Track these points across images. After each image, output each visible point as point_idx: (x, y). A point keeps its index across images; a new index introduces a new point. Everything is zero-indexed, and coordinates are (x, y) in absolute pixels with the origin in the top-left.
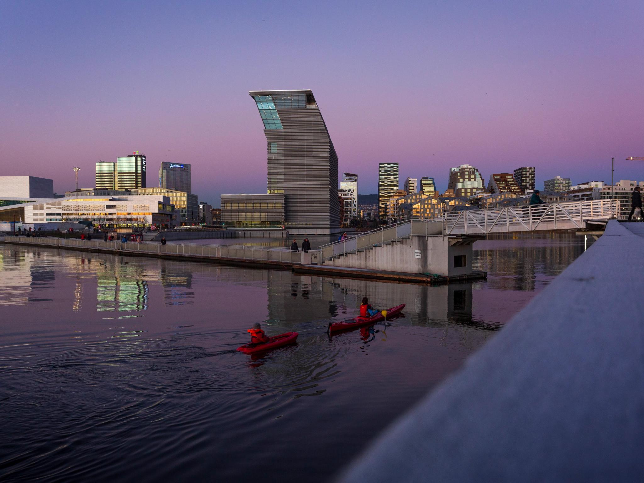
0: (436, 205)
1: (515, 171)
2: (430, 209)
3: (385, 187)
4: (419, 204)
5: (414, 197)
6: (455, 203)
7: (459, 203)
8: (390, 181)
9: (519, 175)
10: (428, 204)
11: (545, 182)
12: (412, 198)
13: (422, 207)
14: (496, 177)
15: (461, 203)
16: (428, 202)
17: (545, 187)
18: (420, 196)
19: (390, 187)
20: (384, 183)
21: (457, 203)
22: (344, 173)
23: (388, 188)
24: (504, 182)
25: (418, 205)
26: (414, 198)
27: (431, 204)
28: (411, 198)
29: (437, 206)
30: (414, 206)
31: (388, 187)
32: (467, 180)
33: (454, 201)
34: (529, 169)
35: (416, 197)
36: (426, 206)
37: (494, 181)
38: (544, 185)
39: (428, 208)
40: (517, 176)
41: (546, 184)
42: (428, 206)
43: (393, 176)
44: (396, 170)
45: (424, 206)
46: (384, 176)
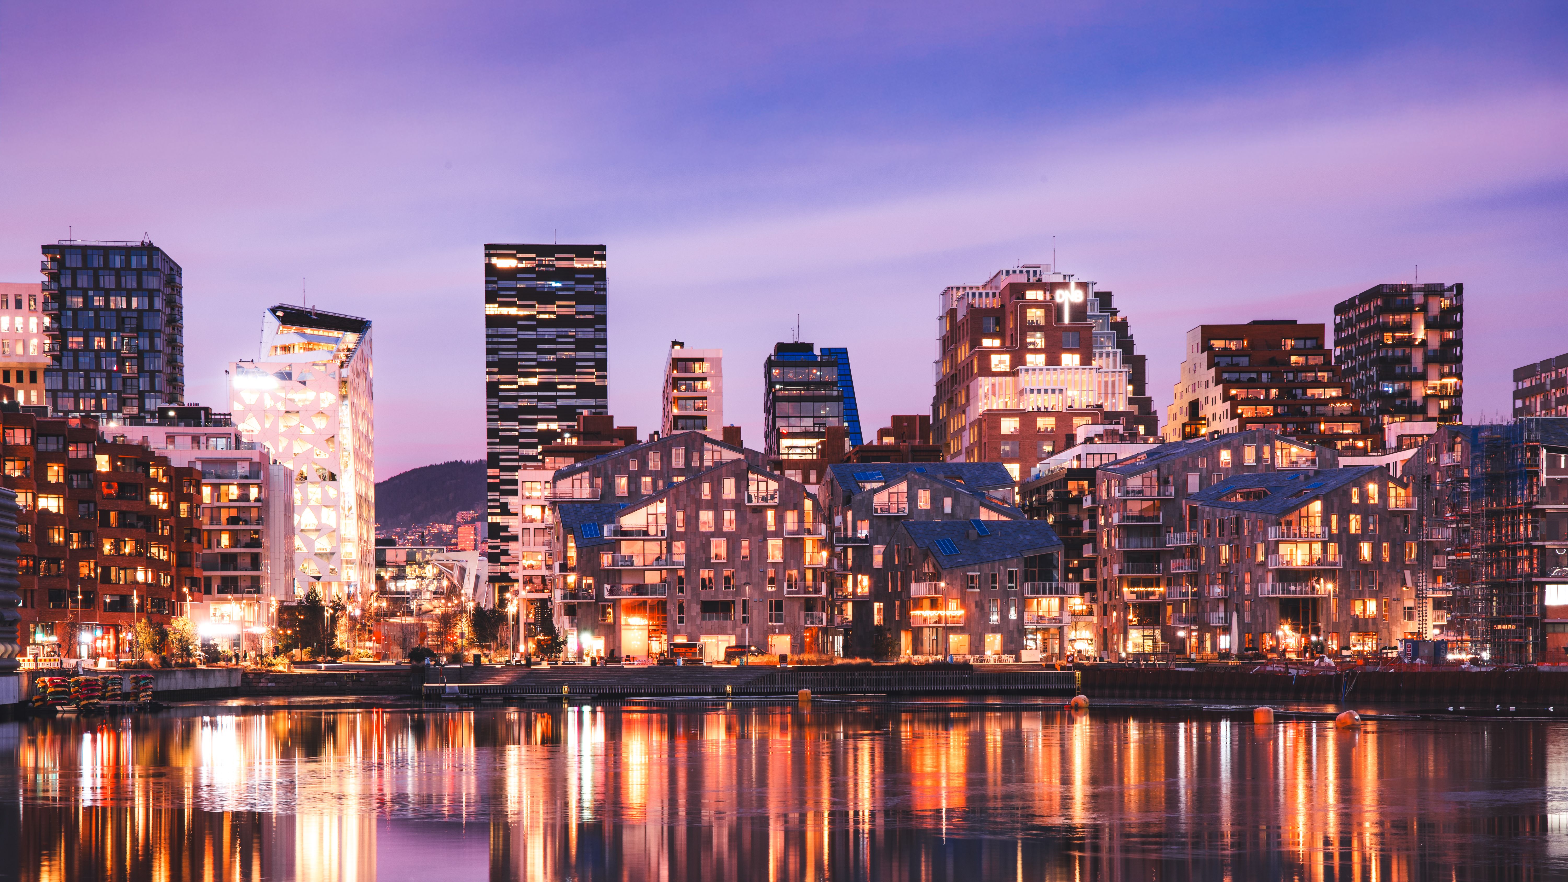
0: (770, 515)
1: (1340, 309)
2: (733, 540)
3: (524, 403)
4: (662, 508)
5: (654, 462)
6: (912, 499)
7: (936, 500)
8: (551, 358)
9: (1364, 333)
10: (716, 504)
11: (1520, 374)
12: (643, 464)
13: (680, 528)
14: (1218, 344)
15: (948, 502)
16: (717, 489)
17: (1519, 404)
18: (695, 456)
19: (554, 399)
20: (514, 372)
21: (924, 500)
22: (274, 311)
23: (541, 405)
24: (1264, 377)
25: (651, 509)
26: (651, 466)
27: (736, 505)
28: (634, 465)
29: (780, 520)
30: (632, 520)
31: (541, 399)
32: (1036, 360)
33: (903, 487)
34: (1426, 296)
35: (666, 458)
36: (706, 516)
37: (1209, 368)
38: (1517, 395)
39: (718, 532)
40: (1351, 339)
41: (1527, 384)
42: (718, 519)
43: (571, 332)
44: (591, 293)
45: (692, 521)
46: (513, 331)
